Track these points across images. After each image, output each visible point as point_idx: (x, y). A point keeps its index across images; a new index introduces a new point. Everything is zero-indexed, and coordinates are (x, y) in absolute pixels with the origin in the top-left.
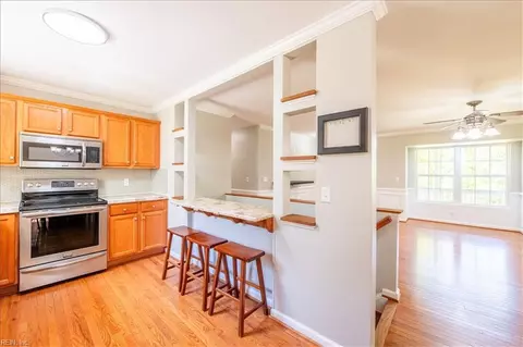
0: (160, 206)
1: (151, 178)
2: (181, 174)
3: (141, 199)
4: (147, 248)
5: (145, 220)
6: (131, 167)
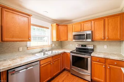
5: (110, 69)
6: (105, 40)
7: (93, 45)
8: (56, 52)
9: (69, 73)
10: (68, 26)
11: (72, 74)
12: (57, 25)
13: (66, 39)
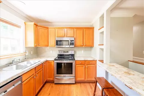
0: (93, 63)
1: (91, 50)
2: (102, 50)
3: (86, 59)
4: (88, 79)
5: (88, 68)
6: (83, 46)
7: (74, 51)
8: (37, 61)
9: (52, 84)
10: (49, 30)
11: (56, 84)
12: (35, 24)
13: (47, 44)
